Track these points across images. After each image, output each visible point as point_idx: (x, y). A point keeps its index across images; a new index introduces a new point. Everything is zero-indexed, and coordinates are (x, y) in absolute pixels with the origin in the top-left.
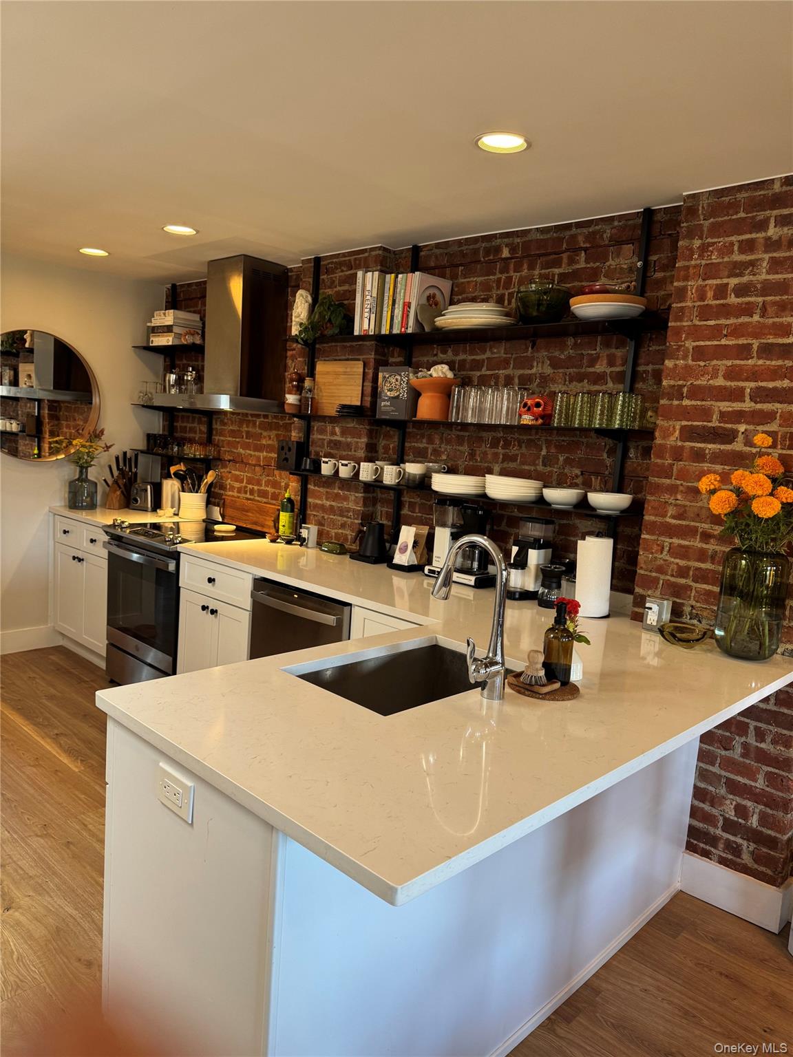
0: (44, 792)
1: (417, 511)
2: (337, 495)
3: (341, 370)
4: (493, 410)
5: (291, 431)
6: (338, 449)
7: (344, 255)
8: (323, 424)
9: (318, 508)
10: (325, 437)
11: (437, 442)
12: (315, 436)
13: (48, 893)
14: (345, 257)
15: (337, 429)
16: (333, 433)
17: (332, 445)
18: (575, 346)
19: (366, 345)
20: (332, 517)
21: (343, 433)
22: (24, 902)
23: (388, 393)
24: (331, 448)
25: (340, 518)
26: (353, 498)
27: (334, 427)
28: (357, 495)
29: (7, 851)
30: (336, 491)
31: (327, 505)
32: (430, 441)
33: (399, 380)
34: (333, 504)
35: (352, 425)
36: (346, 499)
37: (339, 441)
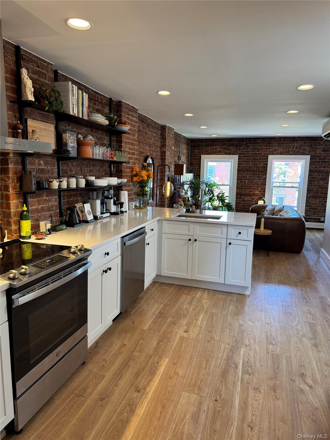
0: (192, 356)
1: (66, 198)
2: (45, 200)
3: (43, 127)
4: (103, 154)
5: (8, 165)
6: (43, 173)
7: (34, 56)
8: (32, 159)
9: (34, 211)
10: (35, 167)
11: (71, 166)
12: (29, 167)
13: (230, 323)
14: (35, 58)
15: (42, 162)
16: (40, 164)
17: (40, 171)
18: (101, 134)
19: (51, 116)
20: (43, 214)
21: (46, 164)
22: (237, 324)
23: (71, 144)
24: (40, 173)
25: (47, 213)
26: (54, 199)
27: (39, 161)
28: (55, 197)
29: (228, 340)
30: (44, 198)
31: (40, 208)
32: (68, 166)
33: (74, 139)
34: (43, 206)
35: (49, 159)
36: (50, 201)
37: (43, 169)
